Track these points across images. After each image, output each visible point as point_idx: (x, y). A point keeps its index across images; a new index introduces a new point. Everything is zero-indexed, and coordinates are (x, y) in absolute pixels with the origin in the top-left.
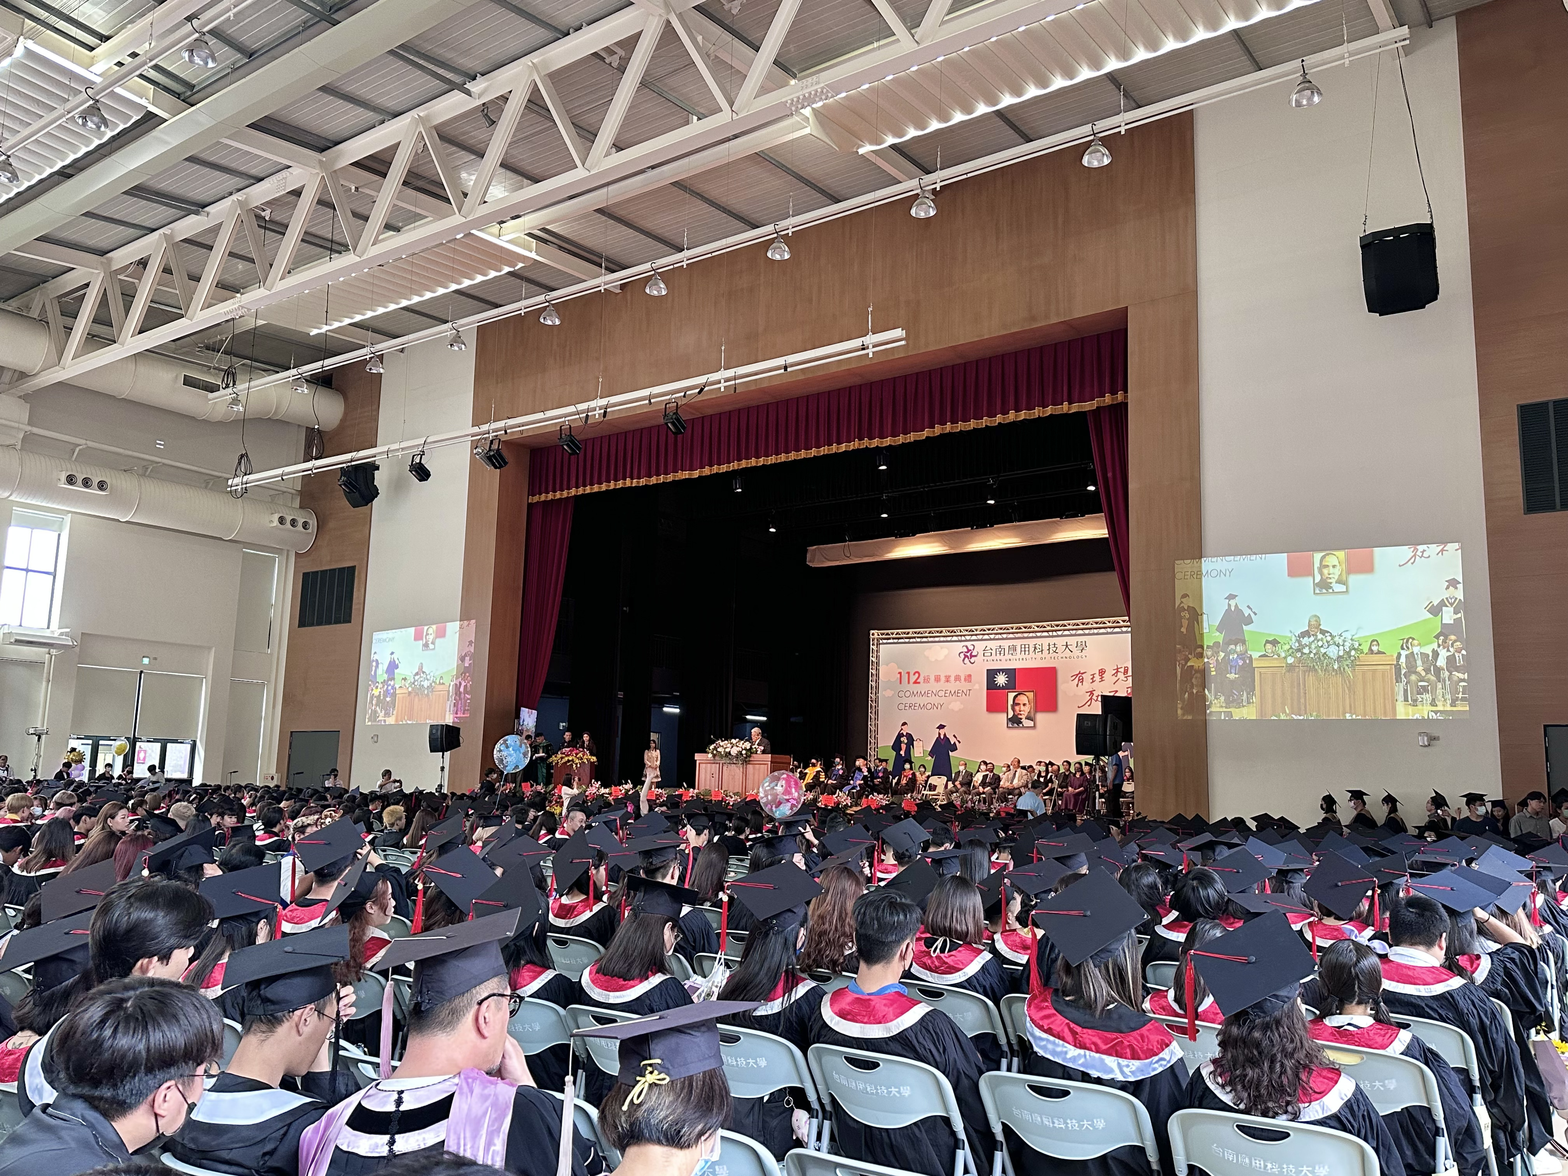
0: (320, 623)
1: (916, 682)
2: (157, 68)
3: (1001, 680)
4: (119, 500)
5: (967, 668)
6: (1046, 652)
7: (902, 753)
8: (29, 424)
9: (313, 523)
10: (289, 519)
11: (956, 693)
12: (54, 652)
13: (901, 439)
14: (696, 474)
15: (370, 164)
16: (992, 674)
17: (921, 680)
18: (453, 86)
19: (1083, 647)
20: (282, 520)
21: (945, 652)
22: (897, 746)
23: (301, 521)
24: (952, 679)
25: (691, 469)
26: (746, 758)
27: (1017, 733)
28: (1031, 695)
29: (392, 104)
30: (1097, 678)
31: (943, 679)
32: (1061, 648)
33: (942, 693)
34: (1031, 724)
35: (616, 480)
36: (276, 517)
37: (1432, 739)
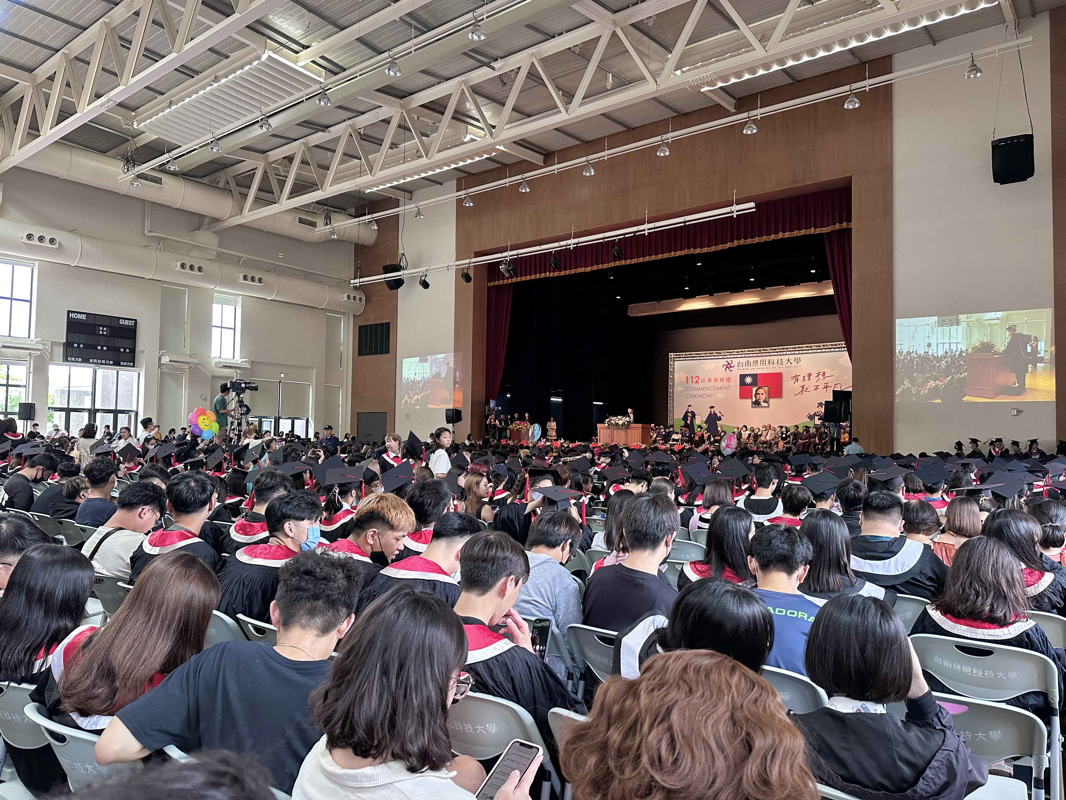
0: (371, 354)
1: (696, 382)
2: (323, 57)
3: (748, 380)
4: (268, 288)
5: (728, 374)
6: (776, 364)
7: (688, 422)
8: (219, 247)
9: (364, 298)
10: (352, 296)
11: (721, 388)
12: (238, 371)
13: (713, 249)
14: (589, 269)
15: (428, 105)
16: (743, 377)
17: (700, 381)
18: (483, 64)
19: (798, 361)
20: (349, 297)
21: (715, 365)
22: (685, 418)
23: (358, 297)
24: (719, 380)
25: (585, 267)
26: (626, 426)
27: (757, 410)
28: (766, 389)
29: (446, 73)
30: (807, 378)
31: (713, 380)
32: (785, 362)
33: (712, 388)
34: (766, 405)
35: (540, 273)
36: (345, 296)
37: (1019, 412)
